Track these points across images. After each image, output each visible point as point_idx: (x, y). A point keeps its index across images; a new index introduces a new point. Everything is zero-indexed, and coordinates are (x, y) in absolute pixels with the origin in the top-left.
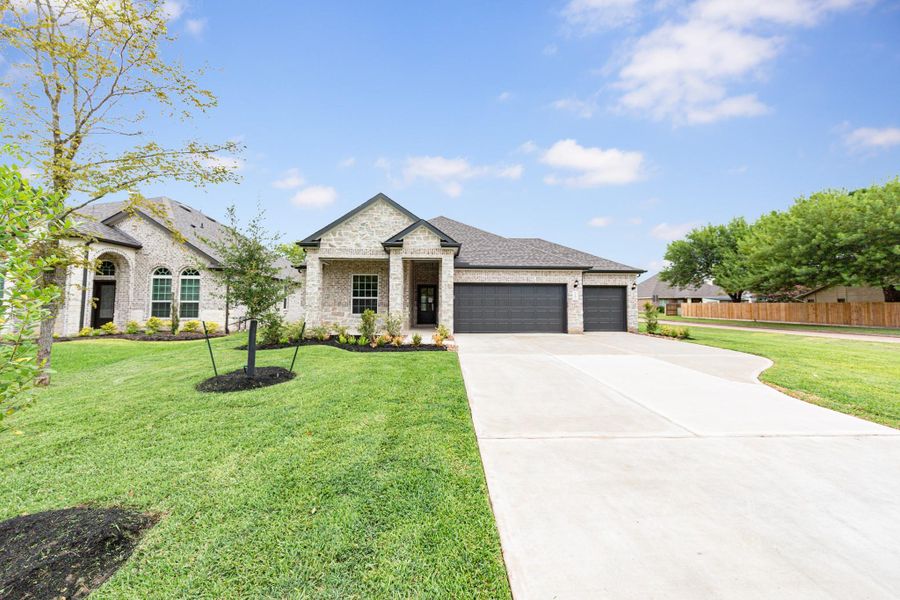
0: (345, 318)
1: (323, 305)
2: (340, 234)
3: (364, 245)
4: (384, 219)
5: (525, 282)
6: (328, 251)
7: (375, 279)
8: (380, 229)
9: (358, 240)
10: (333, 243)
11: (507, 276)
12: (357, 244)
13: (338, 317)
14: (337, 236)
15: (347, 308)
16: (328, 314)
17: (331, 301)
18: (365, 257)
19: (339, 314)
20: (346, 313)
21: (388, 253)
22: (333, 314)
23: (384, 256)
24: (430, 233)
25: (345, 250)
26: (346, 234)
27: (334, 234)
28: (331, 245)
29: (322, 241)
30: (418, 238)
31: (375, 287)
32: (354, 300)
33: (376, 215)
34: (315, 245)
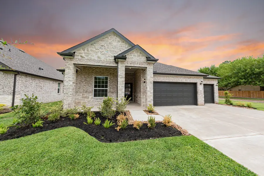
0: (89, 99)
1: (77, 92)
2: (88, 50)
3: (103, 58)
4: (115, 44)
5: (180, 81)
6: (80, 60)
7: (107, 78)
8: (112, 49)
9: (99, 54)
10: (83, 55)
11: (172, 78)
12: (99, 57)
13: (86, 99)
14: (86, 51)
15: (91, 94)
16: (80, 97)
17: (81, 90)
18: (103, 65)
19: (86, 97)
20: (90, 97)
21: (117, 63)
22: (82, 97)
23: (115, 65)
24: (140, 53)
25: (90, 60)
26: (91, 50)
27: (84, 51)
28: (81, 56)
29: (76, 54)
30: (134, 56)
31: (107, 82)
32: (94, 89)
33: (110, 41)
34: (71, 56)
